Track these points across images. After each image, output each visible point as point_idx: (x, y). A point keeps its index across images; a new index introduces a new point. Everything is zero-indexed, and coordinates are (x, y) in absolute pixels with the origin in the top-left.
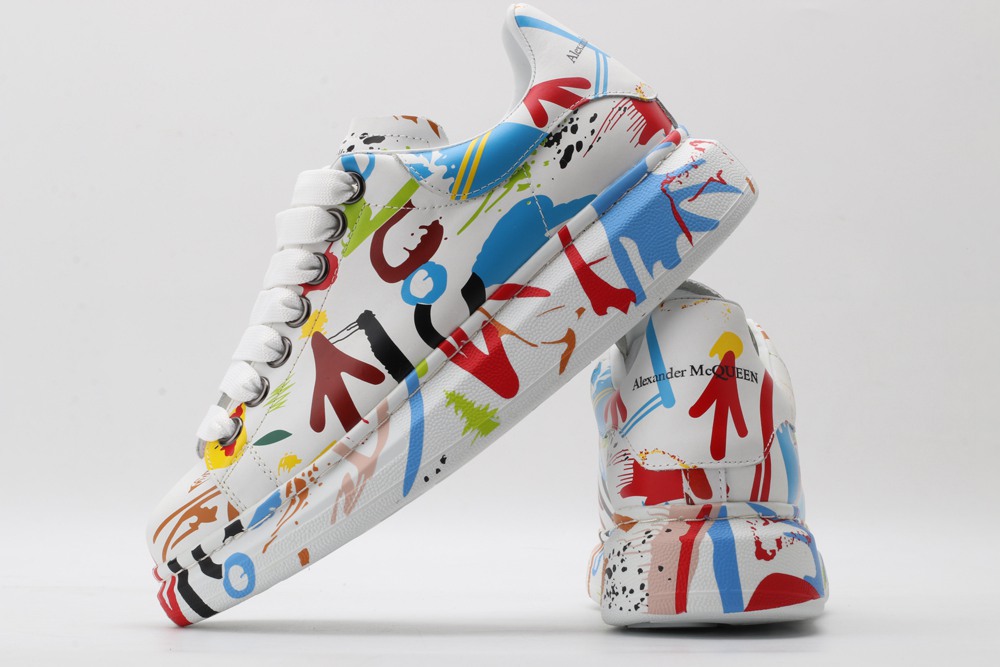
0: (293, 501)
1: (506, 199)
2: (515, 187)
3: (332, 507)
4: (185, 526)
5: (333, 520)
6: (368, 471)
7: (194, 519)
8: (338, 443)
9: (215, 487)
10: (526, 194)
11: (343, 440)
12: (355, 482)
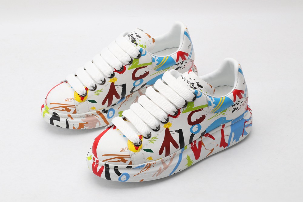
0: (146, 168)
1: (220, 116)
2: (222, 113)
3: (154, 173)
4: (116, 160)
5: (153, 176)
6: (165, 168)
7: (120, 160)
8: (162, 159)
9: (130, 155)
10: (223, 116)
11: (164, 159)
12: (162, 170)
